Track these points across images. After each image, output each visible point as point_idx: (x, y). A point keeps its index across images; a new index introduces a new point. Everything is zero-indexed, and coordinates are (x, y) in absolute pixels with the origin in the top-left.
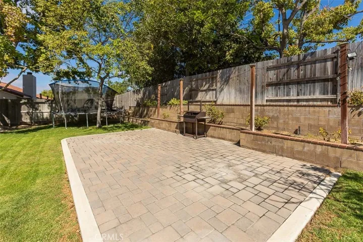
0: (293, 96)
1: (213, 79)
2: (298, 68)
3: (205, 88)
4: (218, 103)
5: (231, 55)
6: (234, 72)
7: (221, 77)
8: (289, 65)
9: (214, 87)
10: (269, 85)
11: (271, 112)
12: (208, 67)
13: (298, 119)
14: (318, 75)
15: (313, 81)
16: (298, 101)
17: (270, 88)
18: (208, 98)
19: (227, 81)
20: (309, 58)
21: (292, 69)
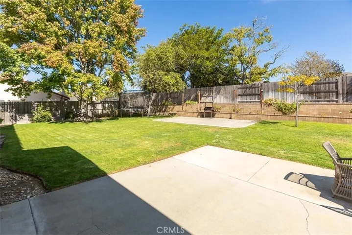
0: (248, 100)
1: (211, 91)
2: (250, 90)
3: (206, 95)
4: (214, 103)
5: (221, 80)
6: (223, 88)
7: (216, 91)
8: (246, 88)
9: (211, 95)
10: (239, 95)
11: (241, 106)
12: (207, 84)
13: (250, 109)
14: (256, 93)
15: (255, 95)
16: (250, 102)
17: (239, 97)
18: (208, 101)
19: (219, 93)
20: (253, 86)
21: (248, 89)
